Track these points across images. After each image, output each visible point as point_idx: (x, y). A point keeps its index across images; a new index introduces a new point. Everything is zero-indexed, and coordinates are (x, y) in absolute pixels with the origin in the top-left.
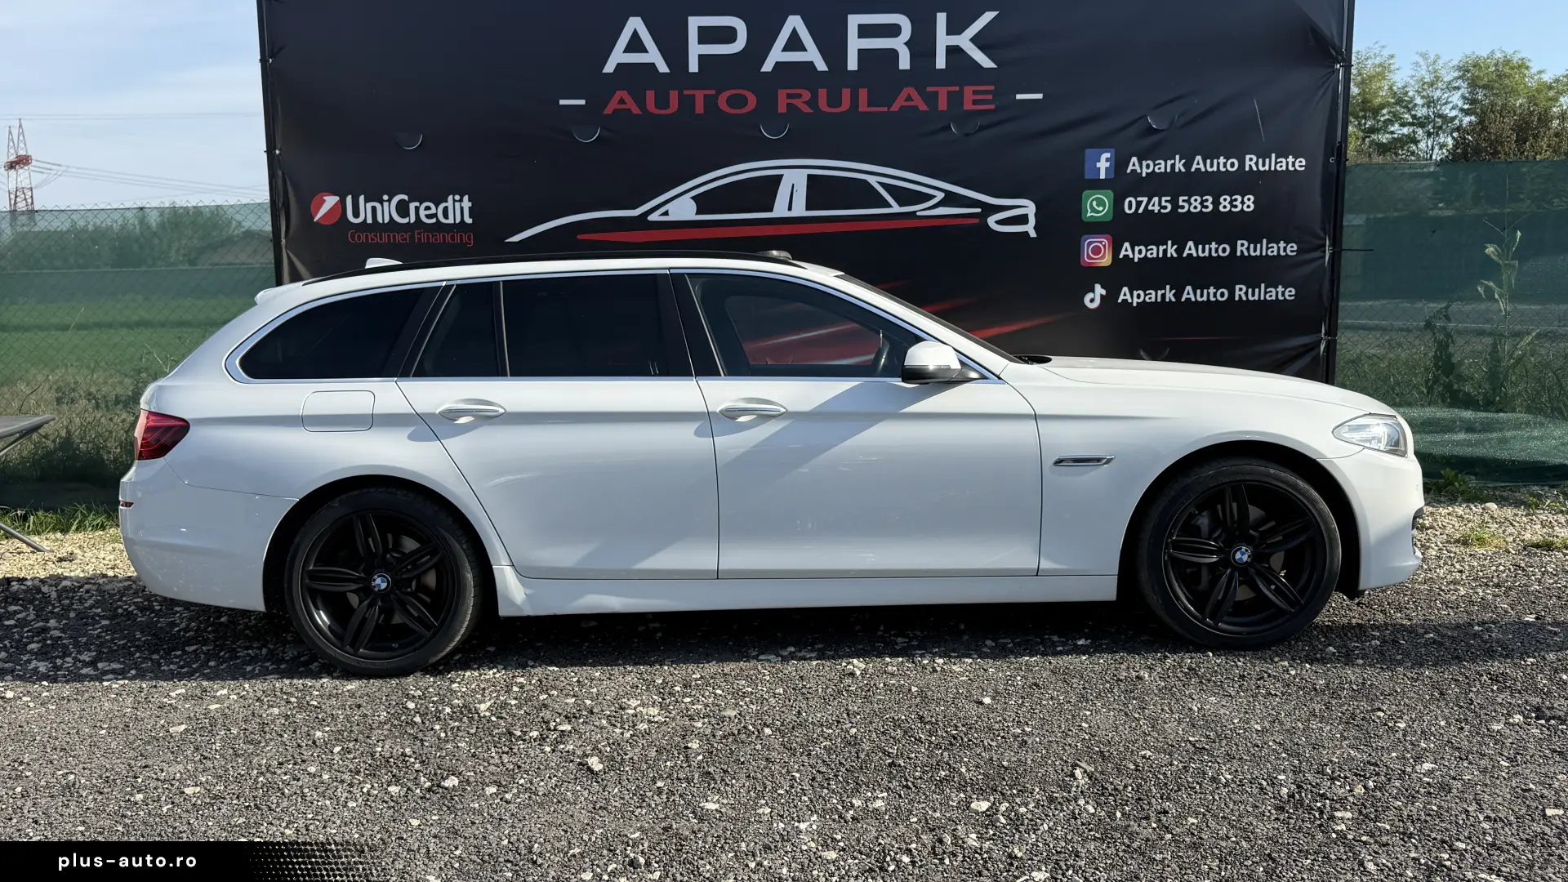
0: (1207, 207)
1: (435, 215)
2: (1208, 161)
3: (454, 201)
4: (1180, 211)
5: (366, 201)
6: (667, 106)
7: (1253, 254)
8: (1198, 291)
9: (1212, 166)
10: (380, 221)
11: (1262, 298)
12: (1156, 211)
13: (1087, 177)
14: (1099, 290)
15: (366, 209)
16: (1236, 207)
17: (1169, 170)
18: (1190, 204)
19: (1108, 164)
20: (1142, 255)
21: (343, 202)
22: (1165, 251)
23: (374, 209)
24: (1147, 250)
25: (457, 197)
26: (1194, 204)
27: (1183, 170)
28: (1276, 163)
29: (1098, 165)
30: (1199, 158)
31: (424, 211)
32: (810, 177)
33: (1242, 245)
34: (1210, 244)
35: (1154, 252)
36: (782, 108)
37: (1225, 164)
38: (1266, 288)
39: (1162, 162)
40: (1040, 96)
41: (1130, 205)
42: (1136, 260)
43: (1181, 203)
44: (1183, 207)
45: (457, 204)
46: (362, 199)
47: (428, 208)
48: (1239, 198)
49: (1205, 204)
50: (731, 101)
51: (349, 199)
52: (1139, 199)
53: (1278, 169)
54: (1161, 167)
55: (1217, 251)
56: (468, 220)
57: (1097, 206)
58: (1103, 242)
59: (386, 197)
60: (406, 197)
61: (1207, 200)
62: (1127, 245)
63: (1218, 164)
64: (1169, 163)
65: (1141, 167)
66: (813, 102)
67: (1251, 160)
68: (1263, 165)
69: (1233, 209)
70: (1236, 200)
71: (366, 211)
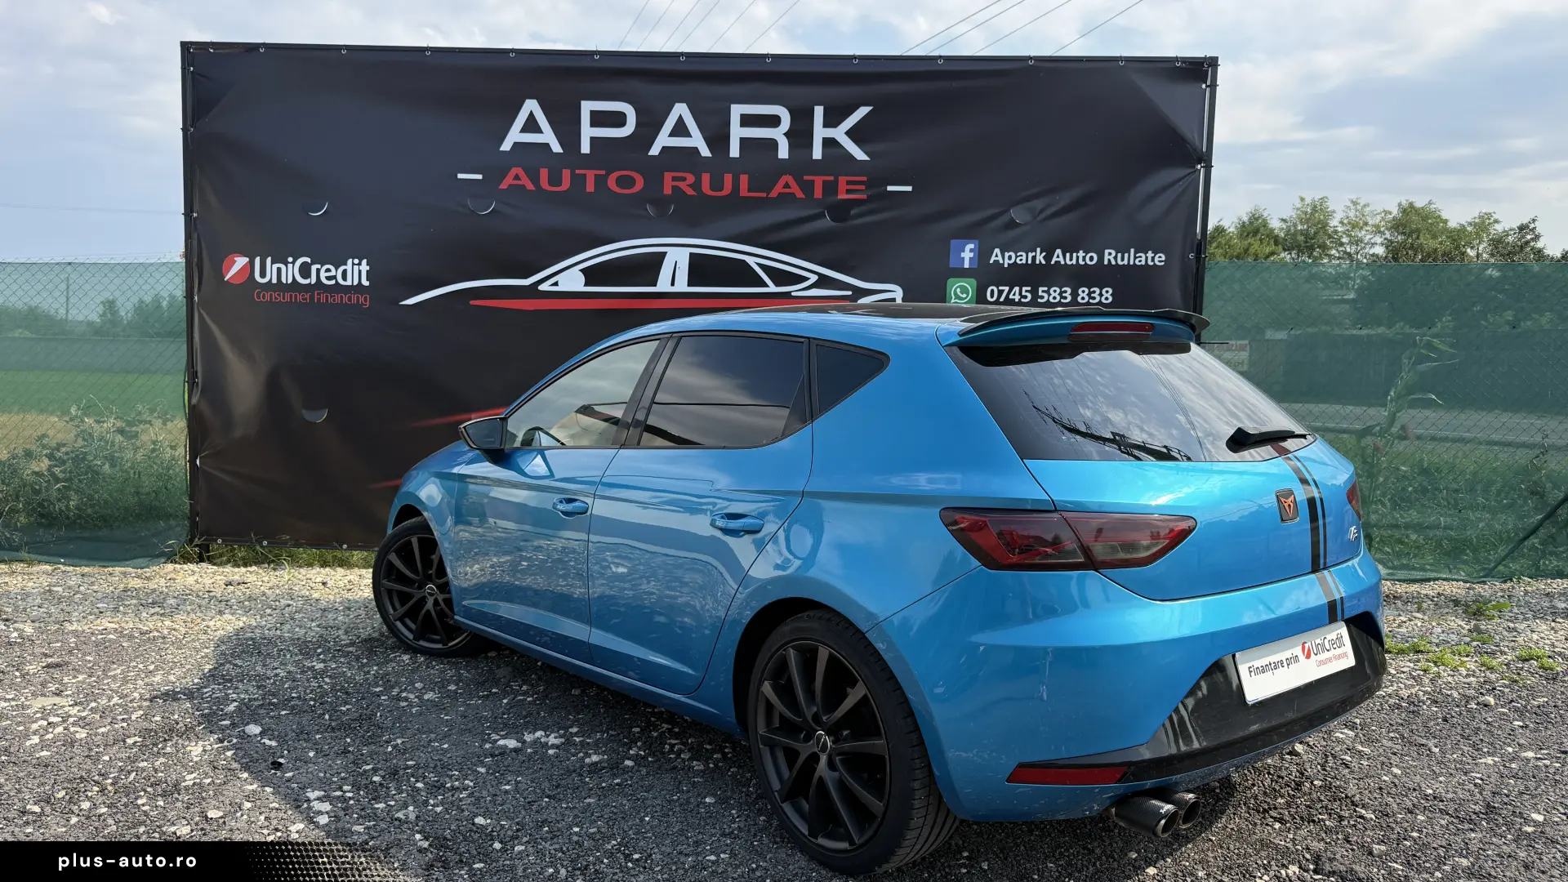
0: (1066, 298)
1: (334, 277)
2: (1068, 255)
3: (353, 264)
4: (1039, 300)
5: (272, 264)
6: (559, 184)
9: (1071, 260)
10: (284, 280)
12: (1017, 300)
13: (953, 264)
15: (272, 269)
16: (1094, 298)
17: (1030, 262)
18: (1049, 295)
19: (972, 255)
21: (251, 263)
23: (279, 270)
25: (356, 261)
26: (1053, 294)
27: (1044, 262)
28: (1135, 258)
29: (963, 255)
30: (1059, 251)
31: (324, 273)
32: (691, 254)
36: (668, 191)
37: (1084, 258)
39: (1024, 254)
40: (909, 189)
41: (992, 294)
43: (1040, 294)
44: (1042, 297)
45: (356, 267)
46: (269, 260)
47: (328, 270)
48: (1098, 291)
49: (1064, 295)
50: (620, 182)
51: (258, 260)
52: (1001, 288)
53: (1138, 263)
54: (1023, 258)
56: (365, 283)
57: (961, 293)
59: (290, 259)
60: (308, 260)
61: (1066, 292)
63: (1078, 257)
64: (1031, 255)
65: (1003, 259)
66: (696, 186)
67: (1110, 254)
68: (1123, 260)
69: (1091, 301)
70: (1094, 292)
71: (272, 272)
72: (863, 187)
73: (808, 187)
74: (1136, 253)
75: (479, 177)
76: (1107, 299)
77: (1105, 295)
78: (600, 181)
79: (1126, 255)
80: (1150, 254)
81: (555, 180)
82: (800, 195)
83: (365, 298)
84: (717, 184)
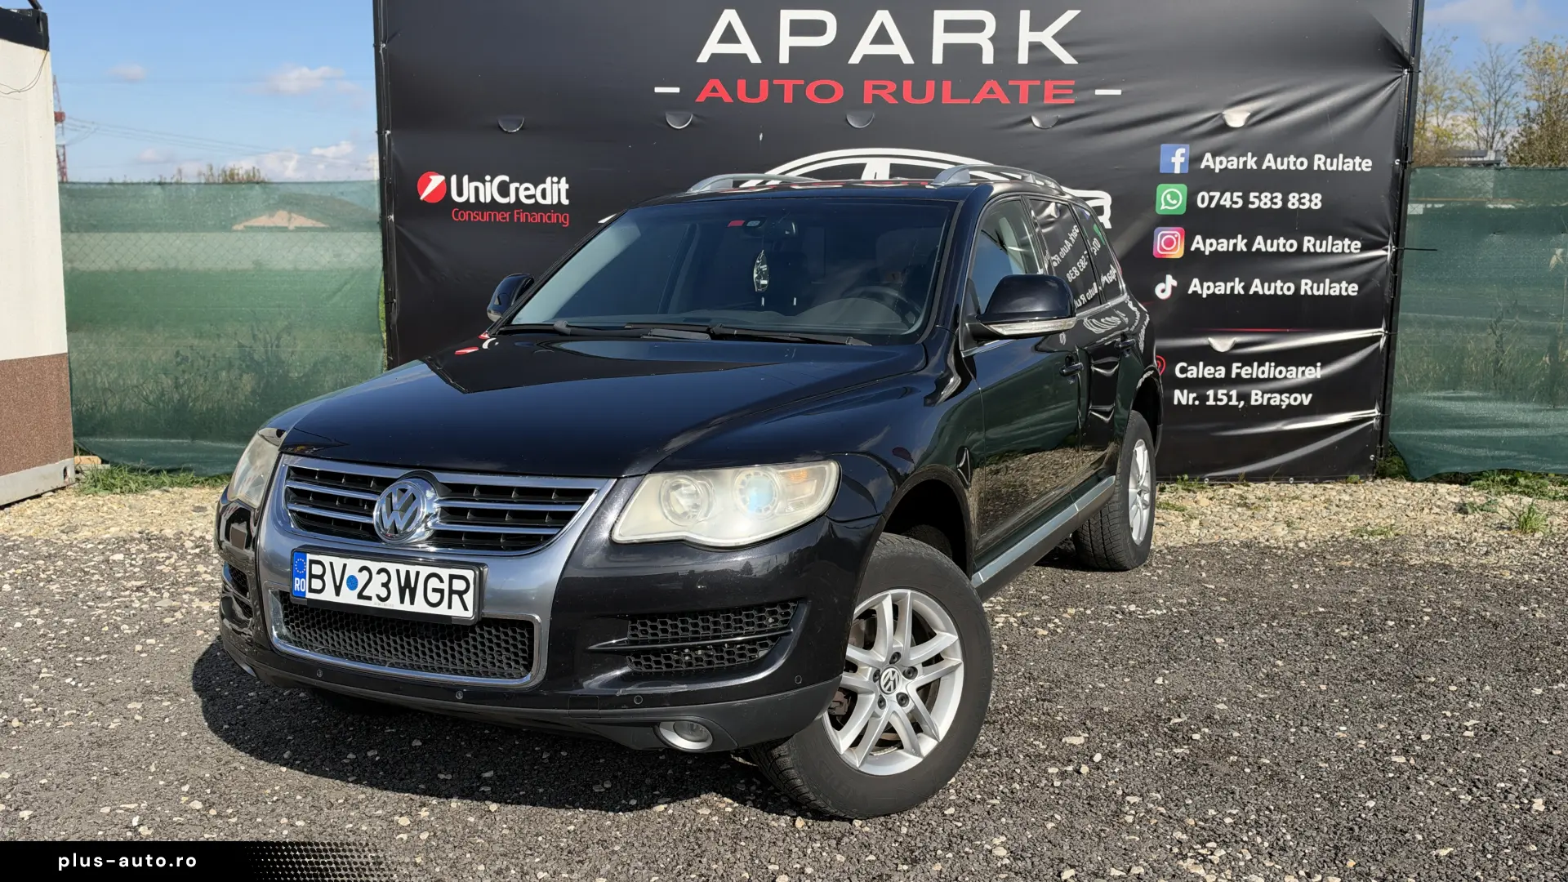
0: (1276, 204)
1: (533, 196)
2: (1279, 160)
3: (552, 183)
4: (1251, 206)
5: (470, 181)
6: (756, 95)
7: (1318, 250)
8: (1266, 285)
9: (1282, 164)
10: (482, 199)
11: (1327, 293)
12: (1228, 206)
13: (1162, 171)
14: (1171, 281)
15: (469, 188)
16: (1304, 204)
17: (1241, 167)
18: (1260, 200)
19: (1183, 160)
20: (1213, 249)
21: (448, 182)
22: (1235, 245)
23: (477, 189)
24: (1218, 244)
25: (555, 179)
26: (1264, 200)
27: (1255, 167)
28: (1344, 163)
29: (1173, 160)
30: (1270, 156)
31: (523, 192)
32: (891, 165)
33: (1309, 241)
34: (1278, 239)
35: (1224, 245)
36: (868, 100)
37: (1294, 163)
38: (1330, 283)
39: (1235, 159)
40: (1118, 92)
41: (1203, 200)
42: (1207, 253)
43: (1252, 199)
44: (1253, 203)
45: (555, 186)
46: (466, 178)
47: (527, 189)
48: (1307, 195)
49: (1275, 200)
50: (820, 91)
51: (454, 179)
52: (1212, 194)
53: (1346, 169)
54: (1234, 163)
55: (1284, 246)
56: (565, 202)
57: (1171, 199)
58: (1175, 233)
59: (488, 178)
60: (506, 178)
61: (1276, 197)
62: (1198, 238)
63: (1289, 162)
64: (1242, 160)
65: (1215, 163)
66: (898, 94)
67: (1320, 159)
68: (1332, 165)
69: (1302, 207)
70: (1304, 198)
71: (469, 191)
72: (1071, 92)
73: (1013, 93)
74: (1344, 158)
75: (676, 90)
76: (1316, 205)
77: (1315, 201)
78: (799, 91)
79: (1335, 160)
80: (1358, 160)
81: (753, 91)
82: (1005, 100)
83: (565, 217)
84: (919, 92)
